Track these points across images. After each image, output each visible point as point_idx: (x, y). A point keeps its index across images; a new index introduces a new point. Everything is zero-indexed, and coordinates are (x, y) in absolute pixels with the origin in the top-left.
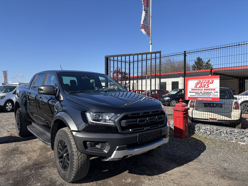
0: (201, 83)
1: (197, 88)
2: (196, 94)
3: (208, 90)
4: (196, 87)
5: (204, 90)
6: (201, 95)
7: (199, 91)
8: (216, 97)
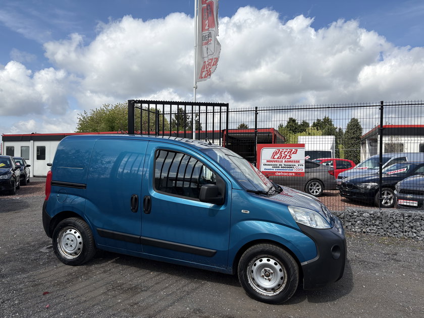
0: (281, 153)
1: (275, 160)
2: (273, 167)
3: (290, 161)
4: (273, 158)
5: (285, 161)
6: (280, 168)
7: (278, 164)
8: (301, 171)
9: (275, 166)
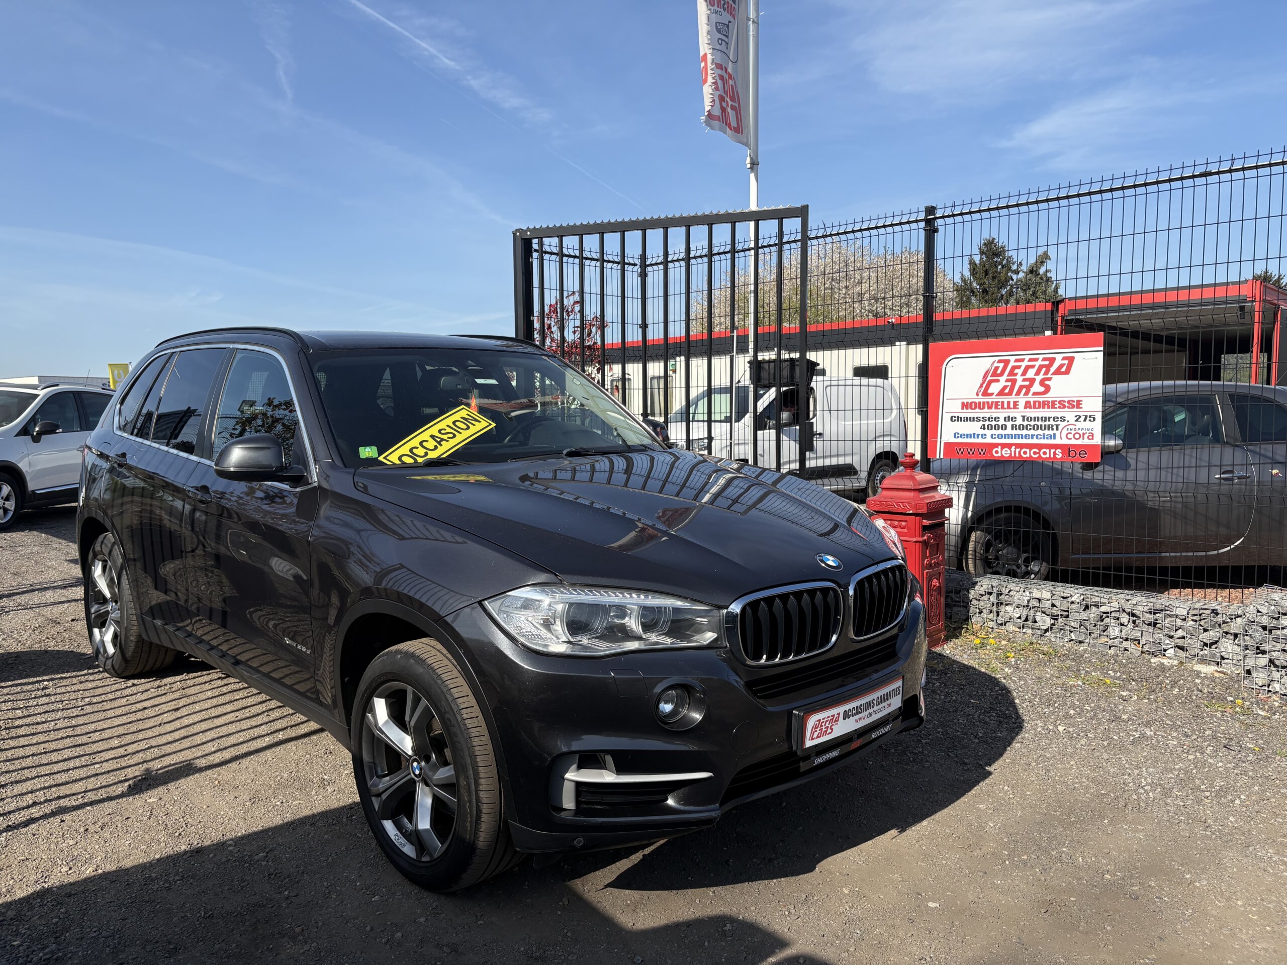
1: (989, 399)
2: (983, 427)
3: (1044, 405)
4: (986, 394)
5: (1028, 405)
6: (1009, 431)
7: (1002, 414)
8: (1086, 441)
9: (990, 424)
